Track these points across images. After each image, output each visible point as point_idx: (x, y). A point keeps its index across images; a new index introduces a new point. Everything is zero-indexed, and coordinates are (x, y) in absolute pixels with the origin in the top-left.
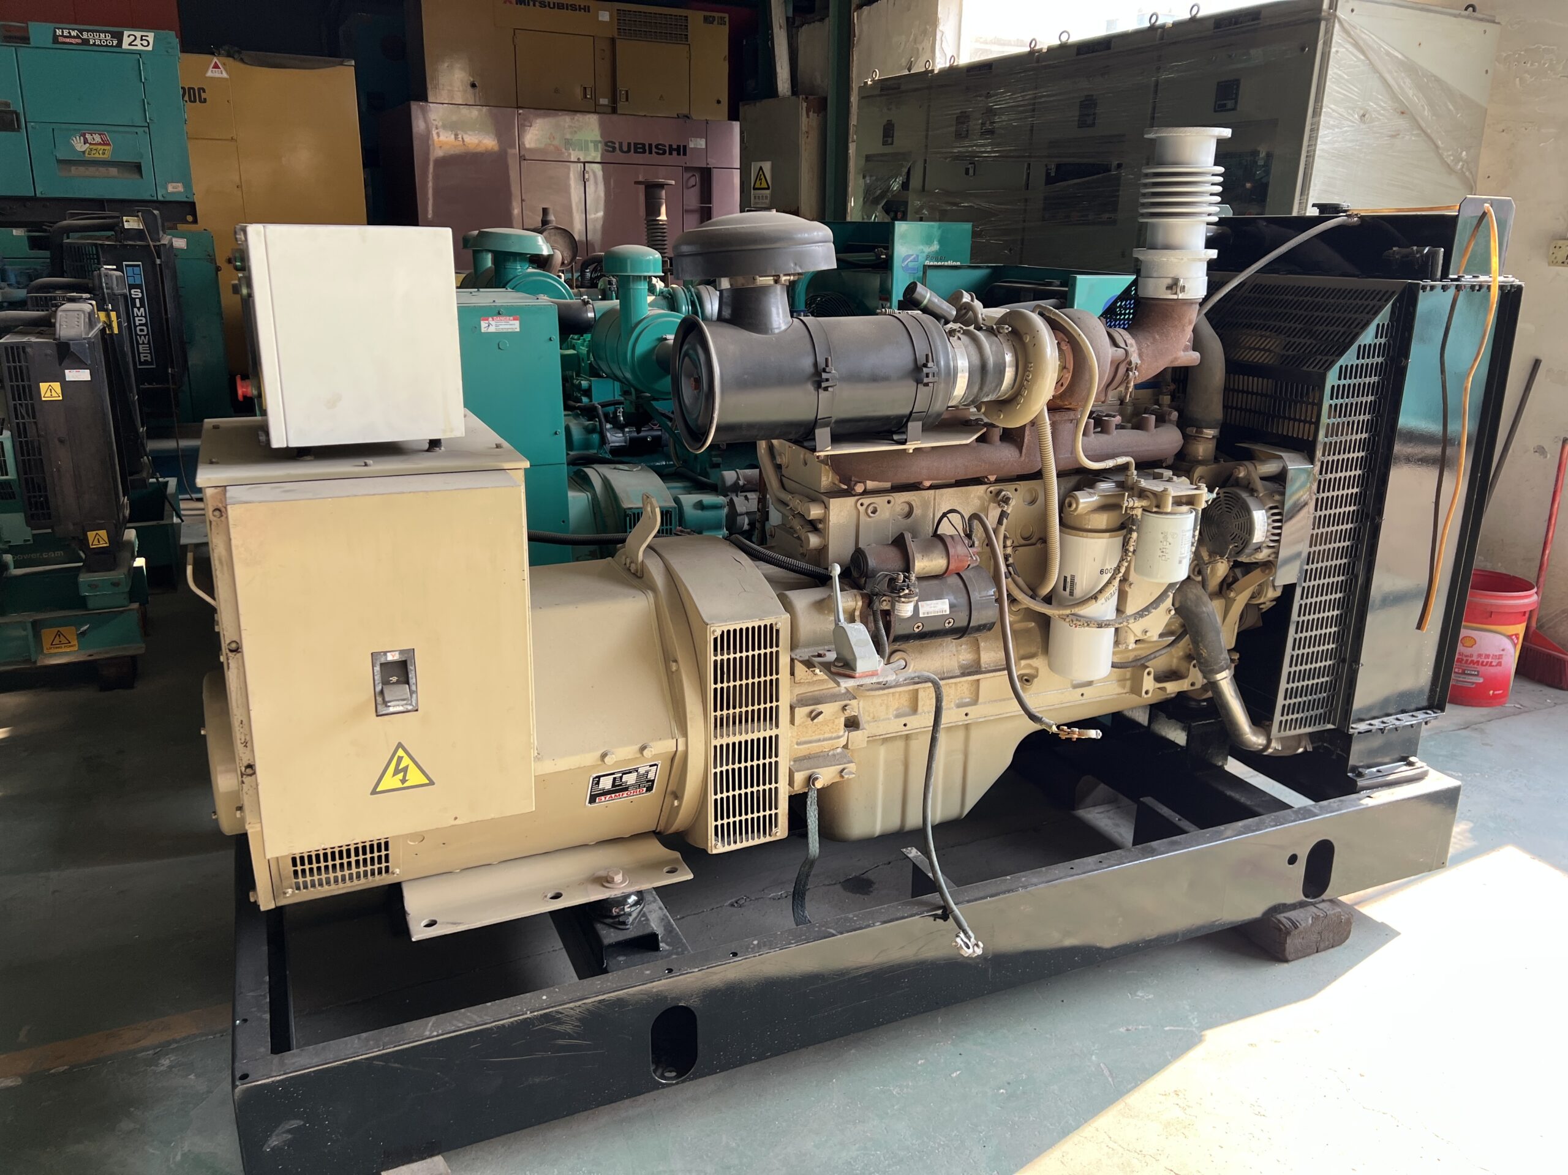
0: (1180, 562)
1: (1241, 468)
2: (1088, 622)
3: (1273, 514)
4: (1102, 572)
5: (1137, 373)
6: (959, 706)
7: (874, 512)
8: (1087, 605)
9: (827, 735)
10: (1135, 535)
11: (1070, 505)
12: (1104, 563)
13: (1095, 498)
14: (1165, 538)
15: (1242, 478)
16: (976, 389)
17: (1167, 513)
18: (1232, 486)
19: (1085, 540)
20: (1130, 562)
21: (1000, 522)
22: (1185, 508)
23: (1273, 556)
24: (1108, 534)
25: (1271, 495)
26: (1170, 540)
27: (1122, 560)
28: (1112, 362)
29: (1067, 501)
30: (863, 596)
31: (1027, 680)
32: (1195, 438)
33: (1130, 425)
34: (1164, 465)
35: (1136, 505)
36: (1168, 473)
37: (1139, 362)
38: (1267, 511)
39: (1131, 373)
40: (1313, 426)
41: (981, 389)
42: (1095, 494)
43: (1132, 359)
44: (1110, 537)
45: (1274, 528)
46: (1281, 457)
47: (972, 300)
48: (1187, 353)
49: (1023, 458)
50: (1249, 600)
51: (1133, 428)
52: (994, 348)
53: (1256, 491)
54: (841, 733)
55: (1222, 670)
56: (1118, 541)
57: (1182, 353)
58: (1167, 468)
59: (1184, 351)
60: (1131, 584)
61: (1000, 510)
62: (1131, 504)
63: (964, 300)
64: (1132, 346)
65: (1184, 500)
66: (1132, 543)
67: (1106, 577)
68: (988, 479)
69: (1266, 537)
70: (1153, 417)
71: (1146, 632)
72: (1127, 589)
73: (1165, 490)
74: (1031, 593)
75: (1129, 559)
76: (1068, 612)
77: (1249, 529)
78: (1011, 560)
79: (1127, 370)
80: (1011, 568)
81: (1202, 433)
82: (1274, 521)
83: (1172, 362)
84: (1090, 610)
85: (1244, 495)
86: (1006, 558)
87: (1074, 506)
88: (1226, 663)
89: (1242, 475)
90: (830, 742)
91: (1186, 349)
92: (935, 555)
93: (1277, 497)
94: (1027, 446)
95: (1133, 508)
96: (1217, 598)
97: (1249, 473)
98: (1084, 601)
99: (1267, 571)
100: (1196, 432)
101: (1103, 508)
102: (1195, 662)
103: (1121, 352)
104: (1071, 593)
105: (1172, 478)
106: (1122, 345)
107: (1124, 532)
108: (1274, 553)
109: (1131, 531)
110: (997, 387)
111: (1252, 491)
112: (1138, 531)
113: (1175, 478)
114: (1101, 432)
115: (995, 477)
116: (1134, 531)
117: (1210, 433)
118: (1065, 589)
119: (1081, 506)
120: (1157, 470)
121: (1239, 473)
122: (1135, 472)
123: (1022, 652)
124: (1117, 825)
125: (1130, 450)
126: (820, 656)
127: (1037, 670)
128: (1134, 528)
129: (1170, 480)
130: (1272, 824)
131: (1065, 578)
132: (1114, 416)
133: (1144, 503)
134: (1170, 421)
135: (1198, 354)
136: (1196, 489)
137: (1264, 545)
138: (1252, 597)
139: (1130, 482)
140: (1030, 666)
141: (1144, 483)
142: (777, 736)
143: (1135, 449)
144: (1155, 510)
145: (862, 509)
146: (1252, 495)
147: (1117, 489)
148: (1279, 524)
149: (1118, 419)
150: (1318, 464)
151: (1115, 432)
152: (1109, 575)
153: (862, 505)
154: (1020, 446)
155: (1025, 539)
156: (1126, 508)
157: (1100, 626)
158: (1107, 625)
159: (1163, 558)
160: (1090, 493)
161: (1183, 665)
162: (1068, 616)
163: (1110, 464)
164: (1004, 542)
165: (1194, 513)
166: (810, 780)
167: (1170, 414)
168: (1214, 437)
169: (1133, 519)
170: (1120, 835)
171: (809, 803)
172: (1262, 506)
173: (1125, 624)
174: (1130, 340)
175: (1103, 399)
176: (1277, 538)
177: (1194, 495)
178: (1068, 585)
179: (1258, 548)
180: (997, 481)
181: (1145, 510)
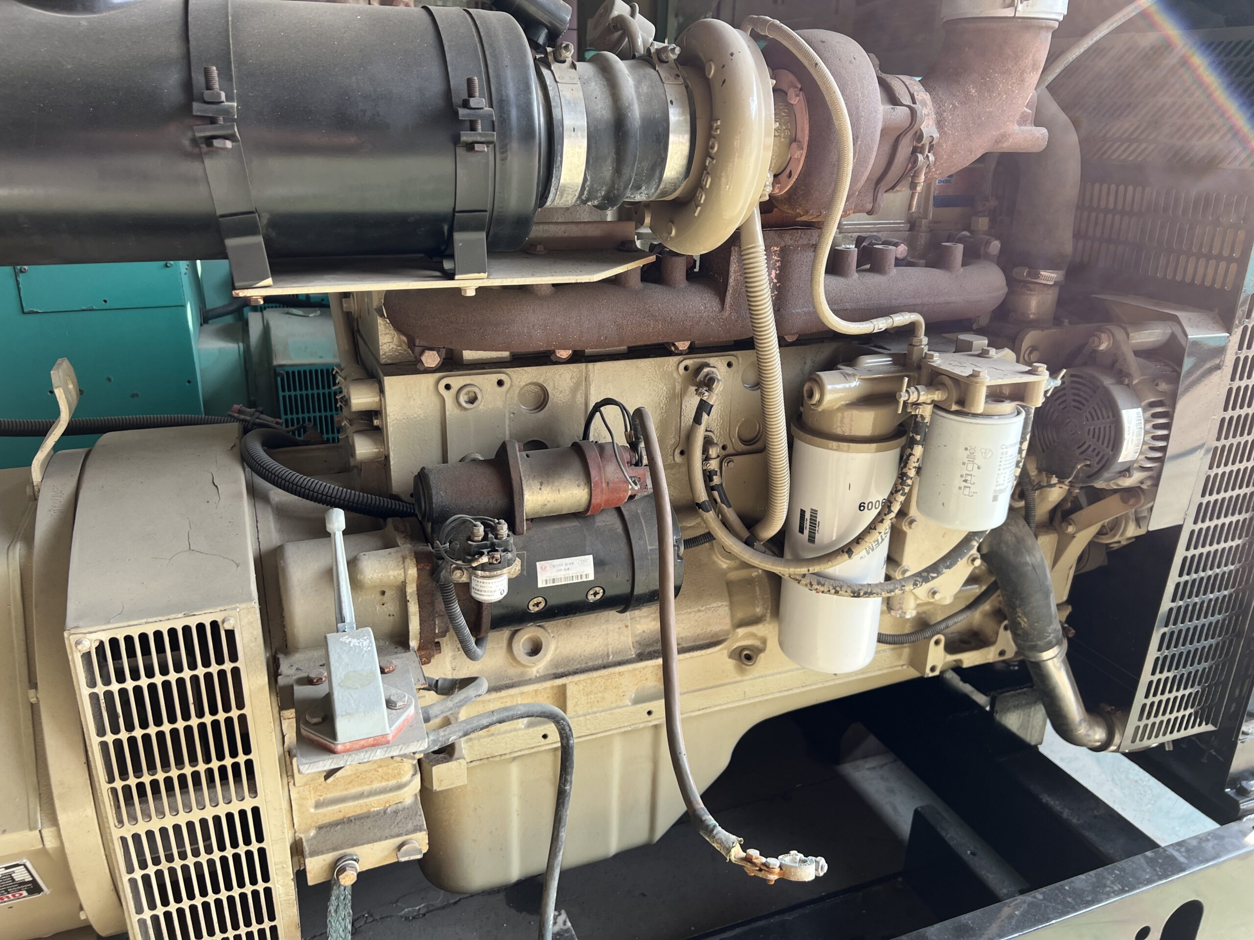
0: (995, 499)
1: (1104, 336)
2: (837, 587)
3: (1155, 416)
4: (861, 507)
5: (932, 158)
6: (637, 701)
7: (473, 400)
8: (835, 562)
9: (376, 785)
10: (918, 450)
11: (811, 395)
12: (866, 491)
13: (855, 383)
14: (971, 457)
15: (1103, 353)
16: (607, 171)
17: (975, 415)
18: (1085, 364)
19: (836, 454)
20: (909, 496)
21: (697, 420)
22: (1008, 407)
23: (1149, 483)
24: (874, 445)
25: (1154, 381)
26: (979, 461)
27: (895, 491)
28: (884, 132)
29: (806, 388)
30: (420, 558)
31: (748, 658)
32: (1025, 284)
33: (922, 261)
34: (975, 327)
35: (922, 399)
36: (980, 342)
37: (936, 135)
38: (1145, 410)
39: (920, 157)
40: (1234, 267)
41: (618, 171)
42: (854, 375)
43: (923, 128)
44: (878, 450)
45: (1155, 438)
46: (1175, 319)
47: (633, 15)
48: (1024, 128)
49: (726, 313)
50: (1095, 537)
51: (927, 265)
52: (645, 89)
53: (1128, 375)
54: (406, 778)
55: (1049, 646)
56: (889, 456)
57: (1016, 127)
58: (981, 332)
59: (1019, 124)
60: (912, 522)
61: (699, 398)
62: (913, 398)
63: (615, 13)
64: (924, 104)
65: (1006, 392)
66: (913, 463)
67: (870, 515)
68: (676, 348)
69: (1141, 453)
70: (960, 247)
71: (934, 593)
72: (905, 528)
73: (975, 375)
74: (746, 534)
75: (907, 489)
76: (804, 570)
77: (1116, 440)
78: (716, 480)
79: (915, 151)
80: (716, 493)
81: (1037, 276)
82: (1156, 427)
83: (997, 142)
84: (840, 568)
85: (1108, 382)
86: (708, 476)
87: (817, 396)
88: (1056, 637)
89: (1103, 347)
90: (382, 797)
91: (1023, 121)
92: (565, 481)
93: (1163, 386)
94: (735, 290)
95: (916, 404)
96: (1047, 533)
97: (1116, 345)
98: (831, 556)
99: (1132, 501)
100: (1029, 274)
101: (867, 401)
102: (1006, 622)
103: (902, 112)
104: (812, 539)
105: (987, 352)
106: (907, 101)
107: (903, 441)
108: (1150, 477)
109: (912, 443)
110: (653, 169)
111: (1121, 376)
112: (924, 442)
113: (993, 351)
114: (869, 270)
115: (687, 344)
116: (917, 443)
117: (1049, 276)
118: (801, 530)
119: (828, 397)
120: (963, 337)
121: (1100, 344)
122: (925, 340)
123: (740, 615)
124: (891, 791)
125: (919, 301)
126: (309, 681)
127: (764, 641)
128: (918, 438)
129: (983, 354)
130: (1117, 887)
131: (803, 513)
132: (896, 245)
133: (937, 396)
134: (987, 257)
135: (1044, 131)
136: (1029, 372)
137: (1135, 465)
138: (1101, 533)
139: (915, 357)
140: (753, 635)
141: (939, 360)
142: (256, 811)
143: (926, 300)
144: (954, 407)
145: (448, 396)
146: (1120, 382)
147: (893, 368)
148: (1165, 432)
149: (902, 250)
150: (1238, 332)
151: (894, 271)
152: (874, 513)
153: (448, 387)
154: (721, 292)
155: (744, 442)
156: (905, 402)
157: (856, 594)
158: (868, 594)
159: (967, 491)
160: (846, 375)
161: (989, 627)
162: (804, 576)
163: (880, 325)
164: (705, 451)
165: (1023, 415)
166: (337, 868)
167: (988, 243)
168: (1056, 283)
169: (916, 423)
170: (895, 809)
171: (332, 909)
172: (1136, 398)
173: (897, 592)
174: (922, 95)
175: (869, 206)
176: (1158, 455)
177: (1026, 384)
178: (807, 524)
179: (1126, 471)
180: (693, 350)
181: (937, 406)
